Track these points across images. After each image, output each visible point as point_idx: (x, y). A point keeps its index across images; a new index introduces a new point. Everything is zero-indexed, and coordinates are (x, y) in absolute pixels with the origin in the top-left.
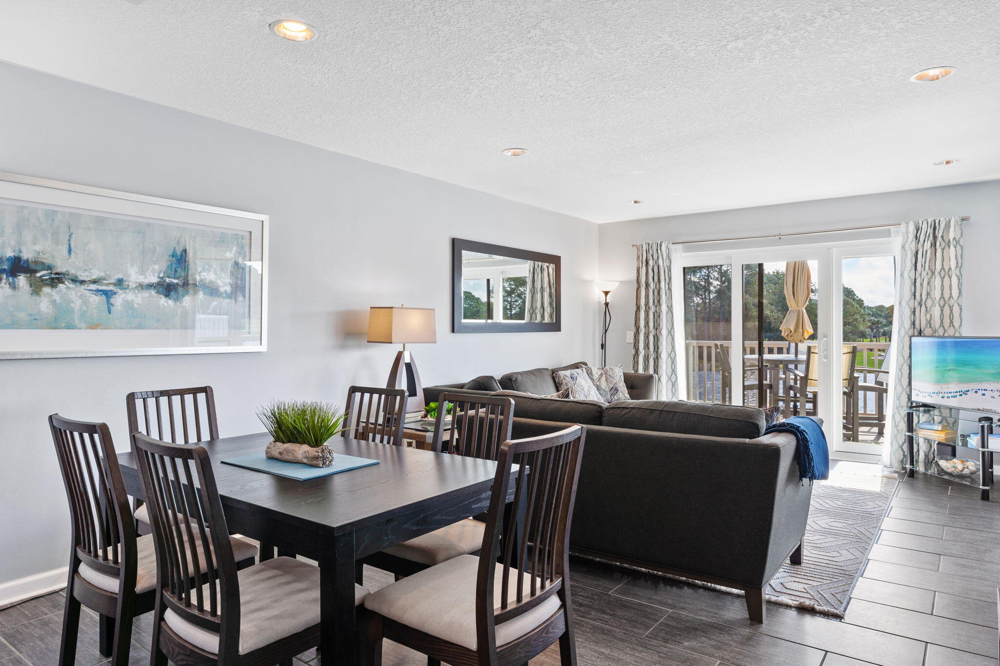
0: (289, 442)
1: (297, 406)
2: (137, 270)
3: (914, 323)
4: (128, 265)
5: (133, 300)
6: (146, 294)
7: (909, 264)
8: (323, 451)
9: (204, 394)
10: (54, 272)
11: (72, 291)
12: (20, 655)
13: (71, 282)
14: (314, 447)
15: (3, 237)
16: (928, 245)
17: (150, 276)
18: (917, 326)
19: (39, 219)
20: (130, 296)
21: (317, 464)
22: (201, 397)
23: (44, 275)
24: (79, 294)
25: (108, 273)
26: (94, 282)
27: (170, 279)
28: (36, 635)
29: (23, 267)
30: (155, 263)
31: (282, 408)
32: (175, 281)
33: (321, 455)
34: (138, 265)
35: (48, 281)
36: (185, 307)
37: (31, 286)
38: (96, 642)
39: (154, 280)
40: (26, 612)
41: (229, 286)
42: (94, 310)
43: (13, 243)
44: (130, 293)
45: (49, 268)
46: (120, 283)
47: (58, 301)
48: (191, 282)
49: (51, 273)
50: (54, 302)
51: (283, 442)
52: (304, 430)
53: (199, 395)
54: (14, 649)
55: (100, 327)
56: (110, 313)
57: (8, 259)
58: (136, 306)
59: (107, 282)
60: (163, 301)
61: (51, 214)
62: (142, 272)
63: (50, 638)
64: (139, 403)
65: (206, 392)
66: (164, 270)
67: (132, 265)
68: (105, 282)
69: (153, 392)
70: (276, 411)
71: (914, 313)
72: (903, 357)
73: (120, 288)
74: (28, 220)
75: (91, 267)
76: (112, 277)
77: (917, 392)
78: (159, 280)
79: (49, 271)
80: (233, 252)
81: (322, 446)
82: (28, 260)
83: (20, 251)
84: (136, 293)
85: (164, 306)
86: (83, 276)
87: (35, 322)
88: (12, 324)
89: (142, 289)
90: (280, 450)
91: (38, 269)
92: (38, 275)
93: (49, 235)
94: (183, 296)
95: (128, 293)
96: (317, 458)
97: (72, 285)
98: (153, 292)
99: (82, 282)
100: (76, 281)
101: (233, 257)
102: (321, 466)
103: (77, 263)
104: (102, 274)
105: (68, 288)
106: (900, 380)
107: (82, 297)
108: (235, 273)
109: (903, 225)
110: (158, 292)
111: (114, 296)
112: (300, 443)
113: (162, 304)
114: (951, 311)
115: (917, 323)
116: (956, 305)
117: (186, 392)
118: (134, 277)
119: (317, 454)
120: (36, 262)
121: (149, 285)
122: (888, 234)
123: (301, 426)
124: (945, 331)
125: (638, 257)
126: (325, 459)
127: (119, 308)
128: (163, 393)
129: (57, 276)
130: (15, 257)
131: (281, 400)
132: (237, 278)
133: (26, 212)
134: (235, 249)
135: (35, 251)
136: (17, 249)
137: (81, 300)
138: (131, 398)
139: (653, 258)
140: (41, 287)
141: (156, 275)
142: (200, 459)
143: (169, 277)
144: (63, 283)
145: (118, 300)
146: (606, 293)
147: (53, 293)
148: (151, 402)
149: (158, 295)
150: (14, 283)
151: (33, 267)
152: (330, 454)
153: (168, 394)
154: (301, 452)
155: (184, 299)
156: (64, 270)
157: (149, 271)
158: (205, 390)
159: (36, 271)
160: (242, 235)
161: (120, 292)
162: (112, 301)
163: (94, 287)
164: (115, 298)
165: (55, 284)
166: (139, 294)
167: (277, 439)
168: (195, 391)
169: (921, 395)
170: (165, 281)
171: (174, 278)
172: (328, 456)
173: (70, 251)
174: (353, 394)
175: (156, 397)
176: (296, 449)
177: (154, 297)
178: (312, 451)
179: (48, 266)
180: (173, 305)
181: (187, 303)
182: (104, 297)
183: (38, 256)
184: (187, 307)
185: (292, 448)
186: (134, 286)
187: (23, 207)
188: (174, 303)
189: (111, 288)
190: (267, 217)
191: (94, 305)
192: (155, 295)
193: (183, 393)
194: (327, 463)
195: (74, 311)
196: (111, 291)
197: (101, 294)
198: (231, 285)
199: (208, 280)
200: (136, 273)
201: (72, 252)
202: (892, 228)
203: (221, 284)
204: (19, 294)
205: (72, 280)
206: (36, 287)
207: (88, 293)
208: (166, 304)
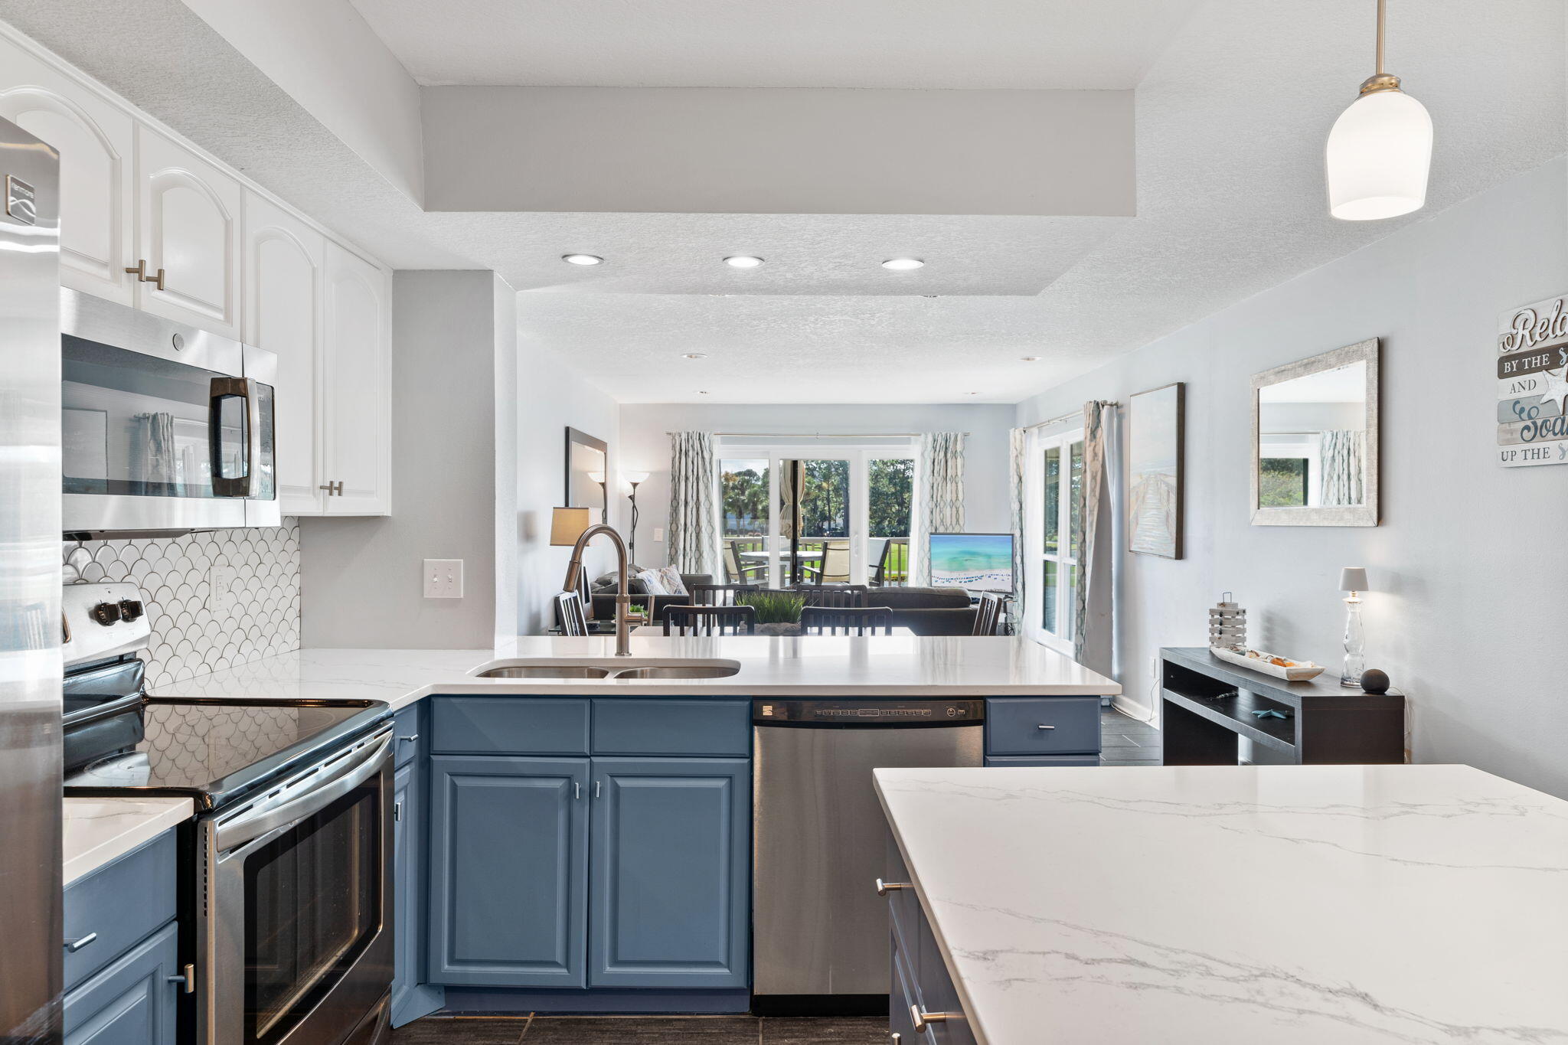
3: (932, 522)
7: (929, 471)
16: (942, 454)
18: (934, 525)
71: (932, 512)
72: (924, 550)
77: (937, 579)
106: (921, 571)
109: (923, 435)
114: (957, 511)
115: (934, 521)
116: (961, 506)
122: (908, 442)
124: (953, 528)
125: (674, 446)
139: (694, 450)
146: (635, 485)
169: (939, 581)
202: (912, 437)
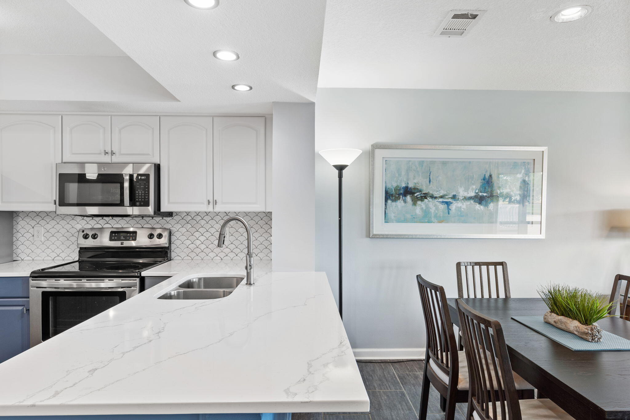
0: (563, 315)
1: (569, 290)
2: (464, 189)
4: (459, 187)
5: (461, 206)
6: (468, 203)
8: (592, 330)
9: (501, 266)
10: (422, 193)
11: (431, 203)
12: (405, 391)
13: (430, 198)
14: (584, 324)
15: (401, 177)
17: (470, 192)
19: (416, 166)
20: (459, 204)
21: (587, 338)
22: (499, 268)
23: (418, 195)
24: (434, 204)
25: (448, 192)
26: (441, 197)
27: (482, 194)
28: (412, 382)
29: (409, 191)
30: (473, 184)
31: (557, 289)
32: (485, 194)
33: (590, 332)
34: (464, 186)
35: (420, 198)
36: (491, 210)
37: (412, 201)
38: (438, 399)
39: (472, 194)
40: (408, 367)
41: (519, 196)
42: (441, 213)
43: (405, 180)
44: (460, 203)
45: (420, 191)
46: (454, 197)
47: (424, 208)
48: (495, 194)
49: (421, 194)
50: (422, 209)
51: (558, 314)
52: (575, 310)
53: (498, 267)
54: (402, 387)
55: (444, 222)
56: (449, 214)
57: (403, 188)
58: (462, 210)
59: (448, 197)
60: (478, 206)
61: (421, 163)
62: (466, 190)
63: (418, 387)
64: (463, 268)
65: (503, 265)
66: (478, 188)
67: (461, 187)
68: (447, 197)
69: (470, 262)
70: (552, 292)
73: (454, 200)
74: (411, 167)
75: (440, 189)
76: (450, 194)
78: (475, 194)
79: (420, 193)
80: (522, 174)
81: (591, 326)
82: (411, 187)
83: (408, 183)
84: (462, 203)
85: (478, 209)
86: (436, 194)
87: (414, 219)
88: (404, 220)
89: (466, 200)
90: (555, 320)
91: (416, 192)
92: (415, 195)
93: (420, 174)
94: (490, 203)
95: (459, 203)
96: (587, 334)
97: (430, 200)
98: (472, 201)
99: (436, 198)
100: (433, 197)
101: (522, 177)
102: (591, 341)
103: (433, 188)
104: (445, 193)
105: (429, 201)
107: (435, 205)
108: (523, 187)
110: (475, 201)
111: (451, 204)
112: (571, 318)
113: (477, 209)
117: (491, 264)
118: (462, 193)
119: (587, 331)
120: (415, 189)
121: (470, 198)
123: (573, 307)
126: (594, 336)
127: (454, 211)
128: (477, 264)
129: (424, 195)
130: (406, 186)
131: (557, 283)
132: (524, 190)
133: (410, 163)
134: (523, 171)
135: (414, 183)
136: (406, 183)
137: (434, 208)
138: (459, 265)
140: (417, 201)
141: (474, 191)
142: (496, 329)
143: (481, 192)
144: (427, 199)
145: (453, 207)
147: (422, 204)
148: (470, 268)
149: (475, 203)
150: (405, 200)
151: (413, 191)
152: (599, 333)
153: (480, 264)
154: (573, 325)
155: (490, 205)
156: (427, 192)
157: (470, 190)
158: (501, 264)
159: (414, 193)
160: (528, 162)
161: (454, 202)
162: (450, 207)
163: (441, 200)
164: (452, 205)
165: (423, 199)
166: (464, 203)
167: (552, 311)
168: (496, 264)
170: (479, 195)
171: (484, 193)
172: (597, 334)
173: (430, 181)
174: (619, 281)
175: (472, 266)
176: (568, 322)
177: (472, 204)
178: (583, 328)
179: (420, 190)
180: (483, 209)
181: (492, 207)
182: (446, 205)
183: (416, 185)
184: (492, 210)
185: (565, 321)
186: (462, 198)
187: (410, 161)
188: (484, 208)
189: (450, 200)
190: (546, 148)
191: (441, 210)
192: (473, 203)
193: (488, 265)
194: (596, 340)
195: (431, 213)
196: (450, 202)
197: (445, 204)
198: (520, 195)
199: (505, 192)
200: (463, 191)
201: (431, 182)
203: (513, 195)
204: (407, 205)
205: (431, 197)
206: (415, 201)
207: (438, 204)
208: (479, 208)
